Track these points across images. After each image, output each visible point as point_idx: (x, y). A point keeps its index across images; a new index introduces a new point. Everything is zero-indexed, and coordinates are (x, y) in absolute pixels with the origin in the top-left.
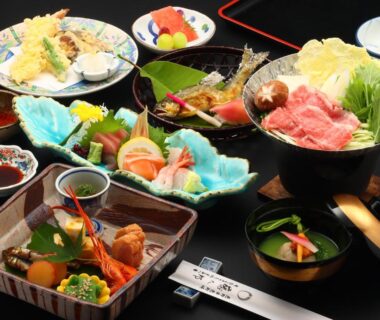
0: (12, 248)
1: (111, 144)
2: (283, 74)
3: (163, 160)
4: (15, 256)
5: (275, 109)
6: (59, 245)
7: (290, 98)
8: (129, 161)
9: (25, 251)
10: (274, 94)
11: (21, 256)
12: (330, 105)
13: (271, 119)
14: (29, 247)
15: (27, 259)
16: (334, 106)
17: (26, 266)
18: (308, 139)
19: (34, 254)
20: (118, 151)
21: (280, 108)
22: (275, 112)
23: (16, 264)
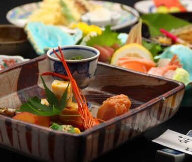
1: (106, 52)
3: (154, 64)
8: (121, 62)
20: (112, 56)
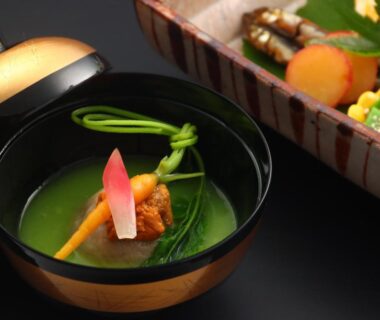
0: (265, 10)
4: (267, 26)
6: (367, 20)
9: (291, 19)
11: (279, 30)
14: (300, 12)
15: (293, 38)
17: (286, 53)
19: (309, 29)
23: (267, 45)
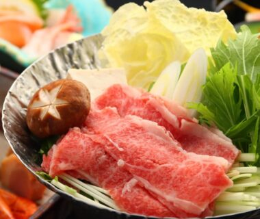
2: (76, 67)
3: (40, 22)
5: (65, 132)
7: (94, 109)
10: (63, 103)
12: (172, 117)
13: (60, 152)
16: (179, 120)
18: (137, 186)
21: (76, 129)
22: (67, 138)
